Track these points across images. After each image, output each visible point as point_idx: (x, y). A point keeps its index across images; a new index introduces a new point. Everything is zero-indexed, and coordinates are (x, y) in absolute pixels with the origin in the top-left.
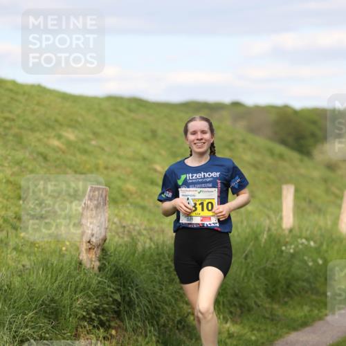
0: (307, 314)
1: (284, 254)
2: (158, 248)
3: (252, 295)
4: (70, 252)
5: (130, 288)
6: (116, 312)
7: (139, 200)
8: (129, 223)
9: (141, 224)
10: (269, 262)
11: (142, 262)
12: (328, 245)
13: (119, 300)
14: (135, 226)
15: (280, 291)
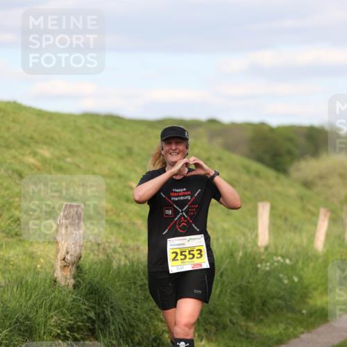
0: (283, 332)
1: (259, 272)
2: (133, 265)
3: (228, 313)
4: (45, 269)
5: (105, 306)
6: (90, 330)
7: (114, 217)
8: (104, 240)
9: (116, 242)
10: (244, 280)
11: (117, 280)
12: (303, 263)
13: (94, 318)
14: (110, 243)
15: (255, 309)
